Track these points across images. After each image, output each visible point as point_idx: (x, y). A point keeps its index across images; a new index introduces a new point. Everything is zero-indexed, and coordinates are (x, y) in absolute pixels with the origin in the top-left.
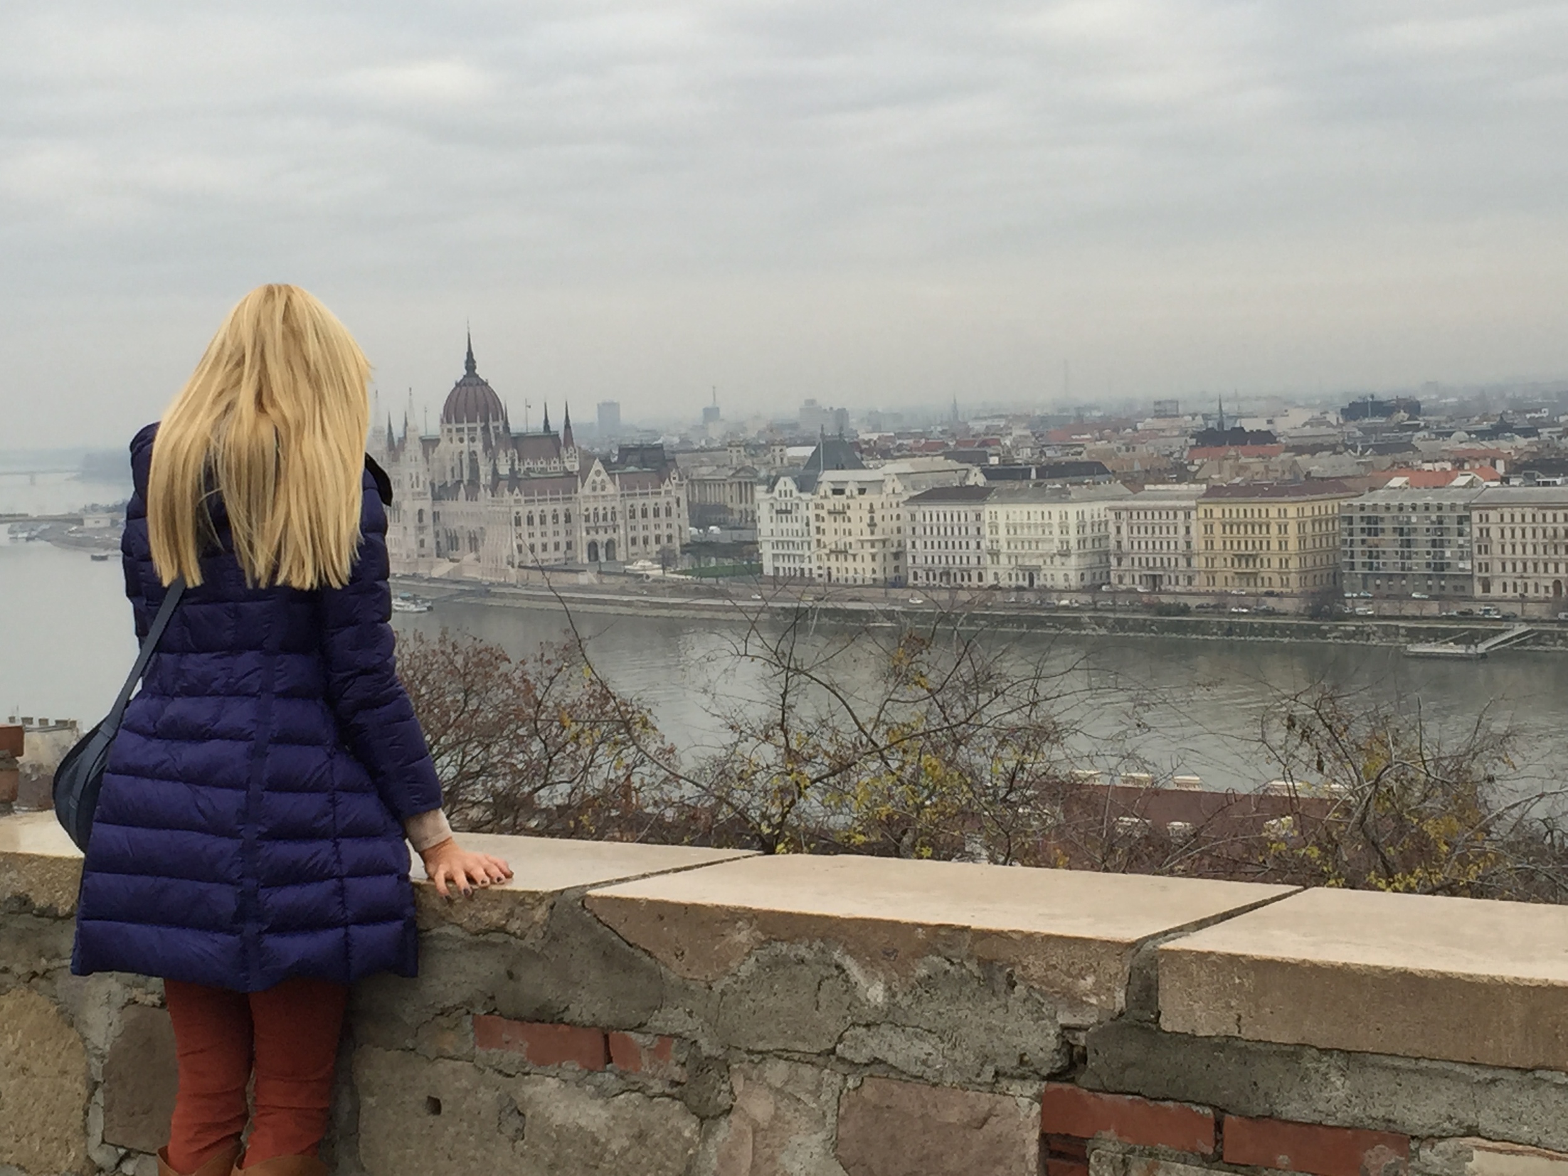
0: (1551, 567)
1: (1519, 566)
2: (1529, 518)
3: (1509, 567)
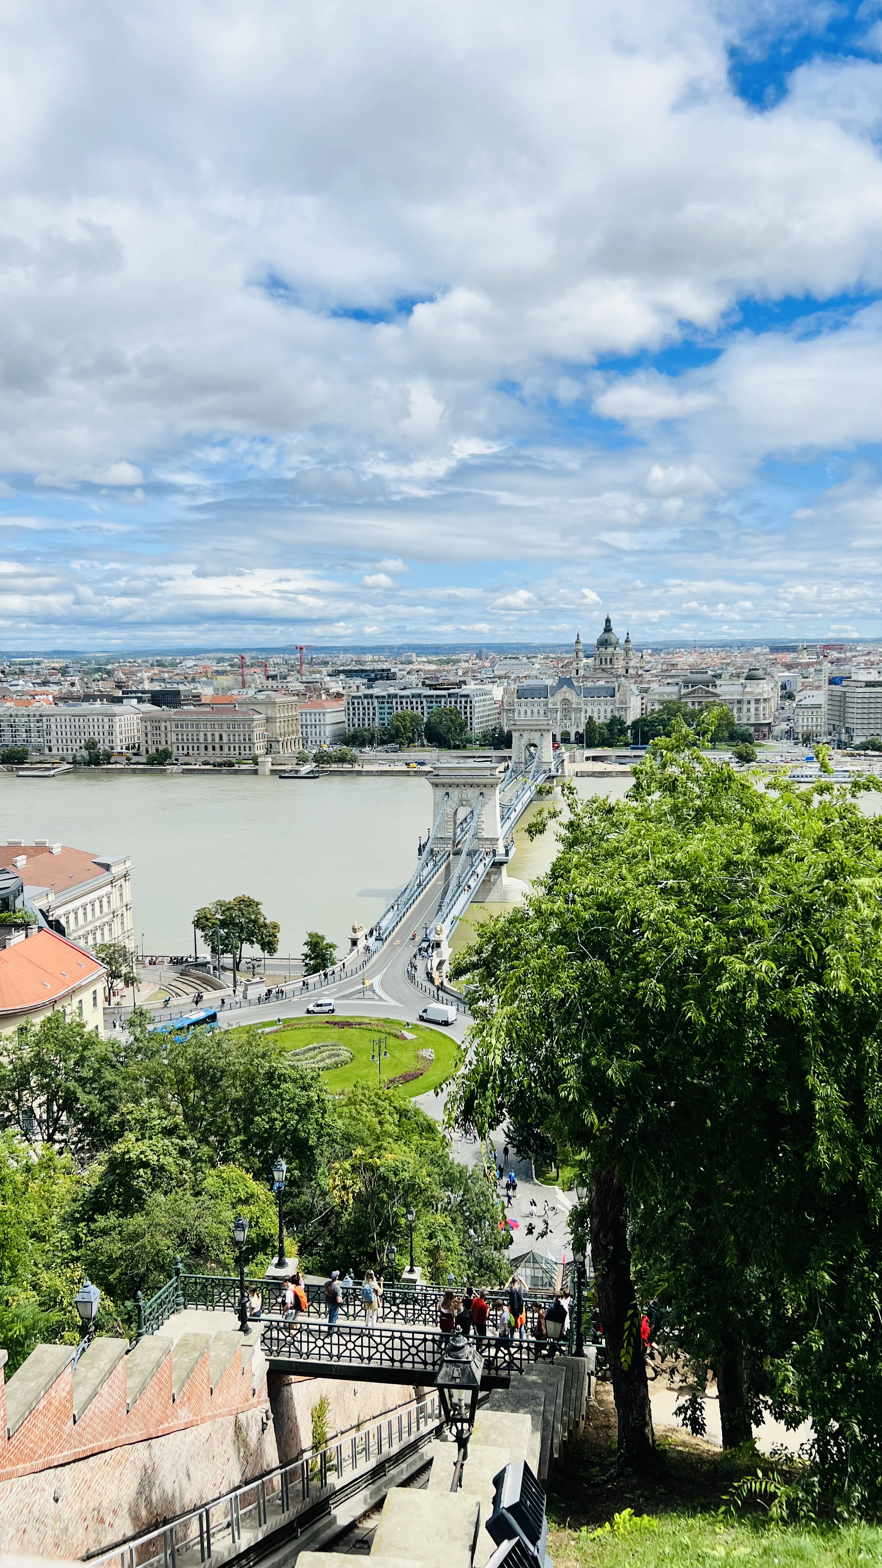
0: (78, 741)
1: (64, 741)
2: (68, 720)
3: (60, 741)
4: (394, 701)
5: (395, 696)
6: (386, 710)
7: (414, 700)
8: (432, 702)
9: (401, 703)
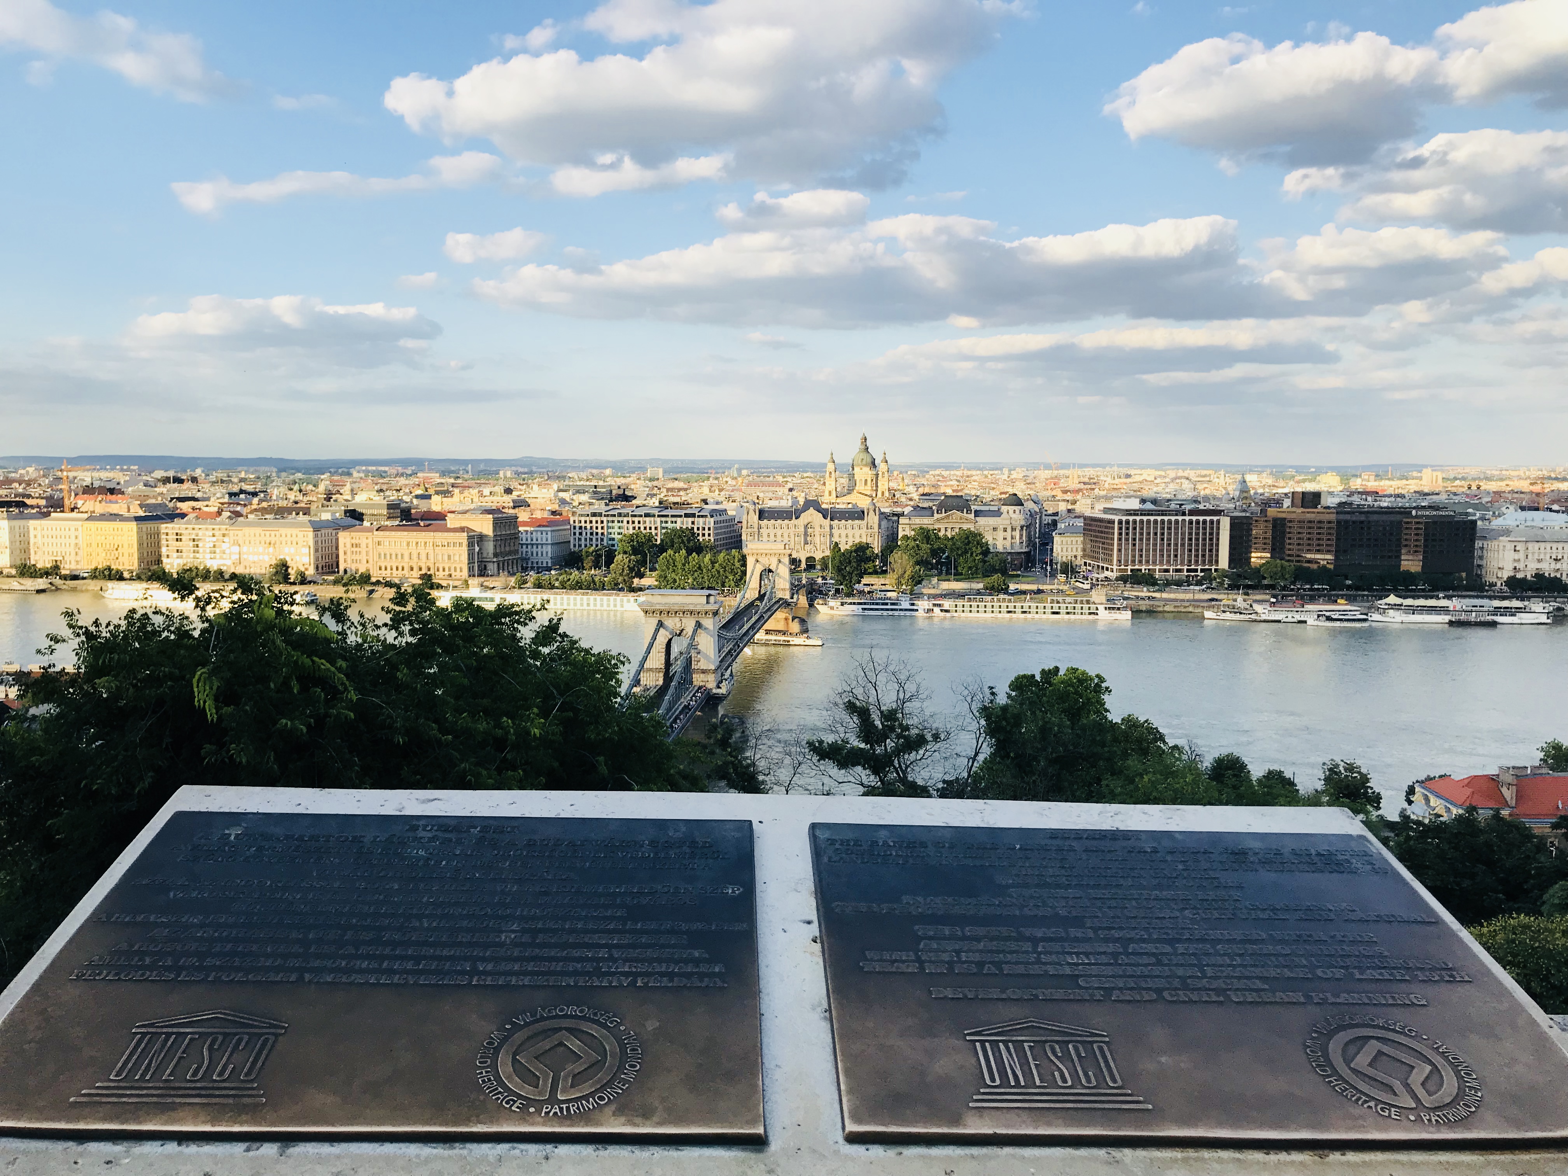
4: (625, 519)
5: (627, 515)
6: (616, 530)
7: (647, 519)
8: (666, 522)
9: (633, 522)
